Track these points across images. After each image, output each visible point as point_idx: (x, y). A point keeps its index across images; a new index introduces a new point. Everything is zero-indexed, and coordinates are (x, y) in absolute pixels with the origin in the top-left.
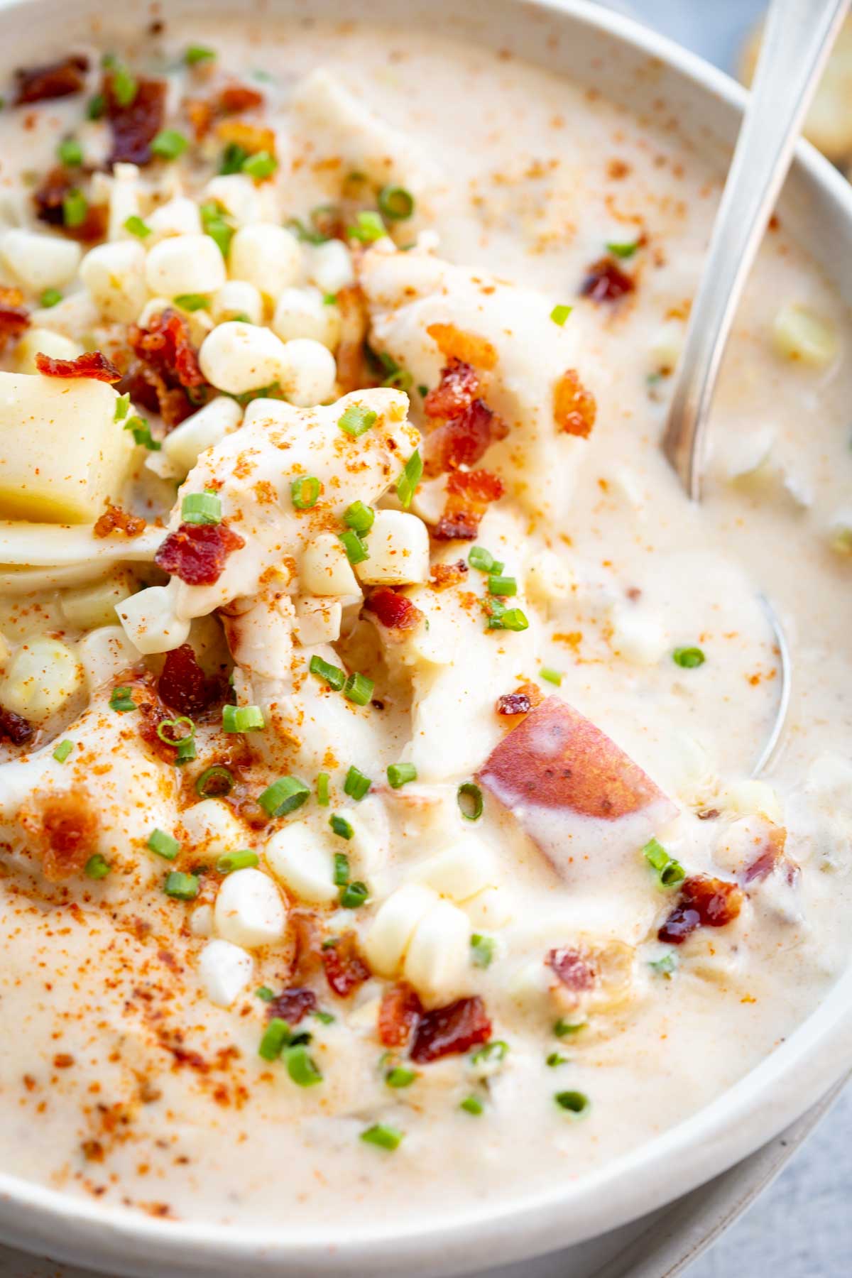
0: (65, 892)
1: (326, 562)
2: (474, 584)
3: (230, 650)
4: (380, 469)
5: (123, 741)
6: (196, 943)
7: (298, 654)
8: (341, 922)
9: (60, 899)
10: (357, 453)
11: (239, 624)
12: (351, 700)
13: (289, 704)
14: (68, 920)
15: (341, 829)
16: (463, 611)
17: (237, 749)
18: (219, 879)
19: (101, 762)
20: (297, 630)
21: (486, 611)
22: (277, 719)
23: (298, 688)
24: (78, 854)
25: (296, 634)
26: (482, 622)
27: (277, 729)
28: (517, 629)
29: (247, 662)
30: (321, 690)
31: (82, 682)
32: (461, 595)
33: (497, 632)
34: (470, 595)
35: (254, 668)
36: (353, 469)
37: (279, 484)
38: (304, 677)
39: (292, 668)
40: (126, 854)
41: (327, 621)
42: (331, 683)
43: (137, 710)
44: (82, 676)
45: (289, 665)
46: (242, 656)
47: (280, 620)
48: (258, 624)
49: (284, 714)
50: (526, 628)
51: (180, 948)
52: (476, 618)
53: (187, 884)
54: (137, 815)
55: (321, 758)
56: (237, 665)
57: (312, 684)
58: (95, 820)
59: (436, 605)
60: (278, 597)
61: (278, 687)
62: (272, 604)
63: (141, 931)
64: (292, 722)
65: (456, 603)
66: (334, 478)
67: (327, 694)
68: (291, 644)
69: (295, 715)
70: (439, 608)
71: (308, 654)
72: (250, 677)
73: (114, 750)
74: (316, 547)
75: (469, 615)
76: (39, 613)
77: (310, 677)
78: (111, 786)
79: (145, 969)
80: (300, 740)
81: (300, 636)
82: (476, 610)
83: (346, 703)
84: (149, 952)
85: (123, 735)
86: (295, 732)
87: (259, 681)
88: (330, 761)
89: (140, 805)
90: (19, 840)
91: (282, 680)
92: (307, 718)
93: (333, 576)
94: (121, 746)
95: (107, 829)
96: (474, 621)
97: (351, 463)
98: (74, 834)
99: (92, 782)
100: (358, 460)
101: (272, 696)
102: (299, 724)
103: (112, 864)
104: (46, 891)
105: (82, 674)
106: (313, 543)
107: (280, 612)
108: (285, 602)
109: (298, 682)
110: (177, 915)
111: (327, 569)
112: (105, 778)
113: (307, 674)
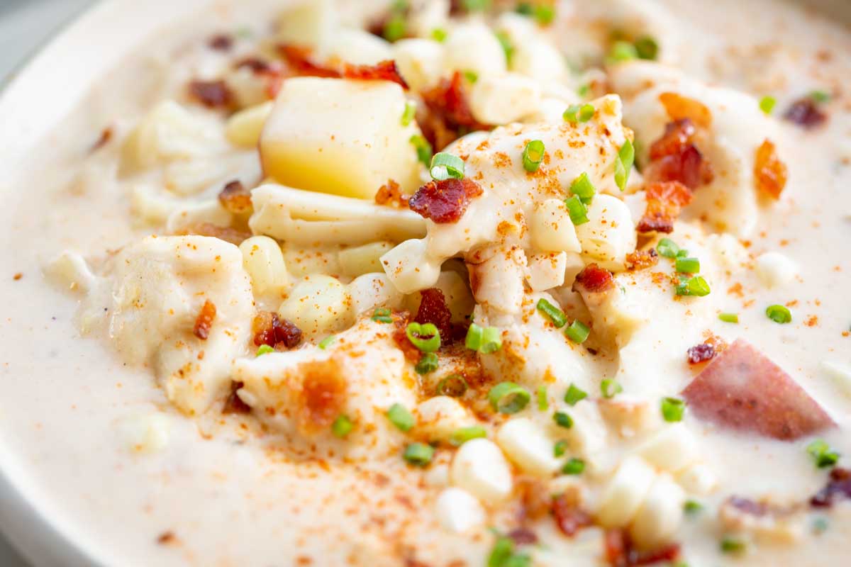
0: (314, 448)
1: (554, 219)
2: (663, 266)
3: (473, 292)
4: (598, 150)
5: (378, 338)
6: (432, 493)
7: (528, 297)
8: (565, 483)
9: (309, 453)
10: (578, 135)
11: (480, 270)
12: (570, 338)
13: (518, 331)
14: (315, 468)
15: (563, 421)
16: (655, 286)
17: (475, 369)
18: (453, 448)
19: (356, 349)
20: (529, 277)
21: (674, 283)
22: (508, 343)
23: (526, 321)
24: (328, 411)
25: (527, 280)
26: (670, 291)
27: (506, 351)
28: (701, 294)
29: (485, 299)
30: (546, 324)
31: (348, 309)
32: (653, 275)
33: (684, 297)
34: (660, 274)
35: (490, 303)
36: (573, 145)
37: (514, 154)
38: (532, 313)
39: (522, 306)
40: (368, 418)
41: (554, 267)
42: (554, 320)
43: (392, 324)
44: (349, 304)
45: (520, 303)
46: (482, 295)
47: (514, 267)
48: (496, 268)
49: (513, 340)
50: (708, 293)
51: (417, 496)
52: (667, 288)
53: (423, 452)
54: (380, 389)
55: (542, 374)
56: (477, 303)
57: (538, 319)
58: (346, 384)
59: (632, 281)
60: (514, 249)
61: (510, 319)
62: (509, 254)
63: (382, 480)
64: (519, 345)
65: (648, 281)
66: (558, 151)
67: (550, 328)
68: (522, 288)
69: (521, 340)
70: (634, 283)
71: (536, 298)
72: (487, 312)
73: (369, 342)
74: (545, 207)
75: (660, 287)
76: (319, 258)
77: (536, 313)
78: (362, 365)
79: (381, 504)
80: (525, 359)
81: (531, 283)
82: (664, 284)
83: (565, 340)
84: (386, 494)
85: (379, 335)
86: (519, 352)
87: (493, 314)
88: (549, 377)
89: (384, 382)
90: (281, 404)
91: (515, 316)
92: (532, 342)
93: (558, 230)
94: (375, 341)
95: (354, 394)
96: (664, 290)
97: (573, 141)
98: (327, 395)
99: (348, 362)
100: (579, 140)
101: (504, 326)
102: (525, 346)
103: (356, 423)
104: (298, 446)
105: (349, 303)
106: (542, 204)
107: (515, 261)
108: (520, 253)
109: (526, 316)
110: (415, 475)
111: (553, 224)
112: (358, 360)
113: (534, 310)
